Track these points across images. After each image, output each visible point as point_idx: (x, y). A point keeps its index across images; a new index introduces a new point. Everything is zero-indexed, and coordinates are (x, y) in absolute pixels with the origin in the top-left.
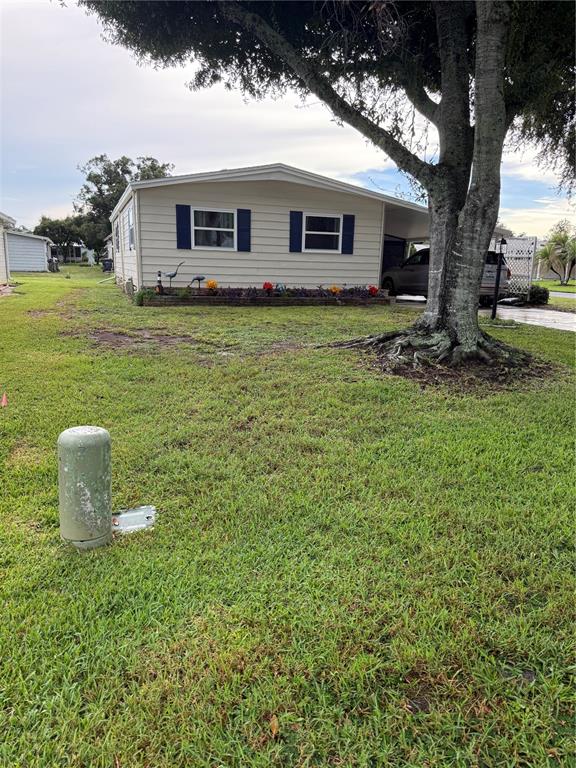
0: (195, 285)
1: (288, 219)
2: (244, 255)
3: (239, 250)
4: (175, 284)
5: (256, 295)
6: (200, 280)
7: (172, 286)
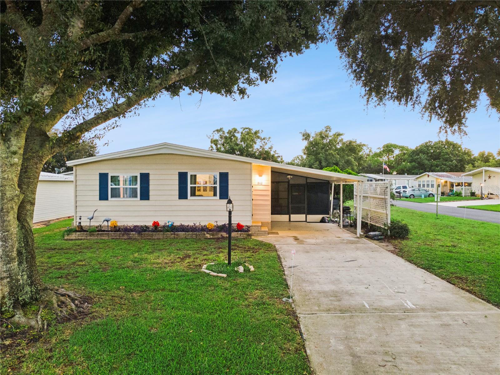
1: (177, 177)
2: (145, 202)
3: (141, 199)
4: (94, 223)
5: (145, 231)
6: (108, 221)
7: (92, 225)
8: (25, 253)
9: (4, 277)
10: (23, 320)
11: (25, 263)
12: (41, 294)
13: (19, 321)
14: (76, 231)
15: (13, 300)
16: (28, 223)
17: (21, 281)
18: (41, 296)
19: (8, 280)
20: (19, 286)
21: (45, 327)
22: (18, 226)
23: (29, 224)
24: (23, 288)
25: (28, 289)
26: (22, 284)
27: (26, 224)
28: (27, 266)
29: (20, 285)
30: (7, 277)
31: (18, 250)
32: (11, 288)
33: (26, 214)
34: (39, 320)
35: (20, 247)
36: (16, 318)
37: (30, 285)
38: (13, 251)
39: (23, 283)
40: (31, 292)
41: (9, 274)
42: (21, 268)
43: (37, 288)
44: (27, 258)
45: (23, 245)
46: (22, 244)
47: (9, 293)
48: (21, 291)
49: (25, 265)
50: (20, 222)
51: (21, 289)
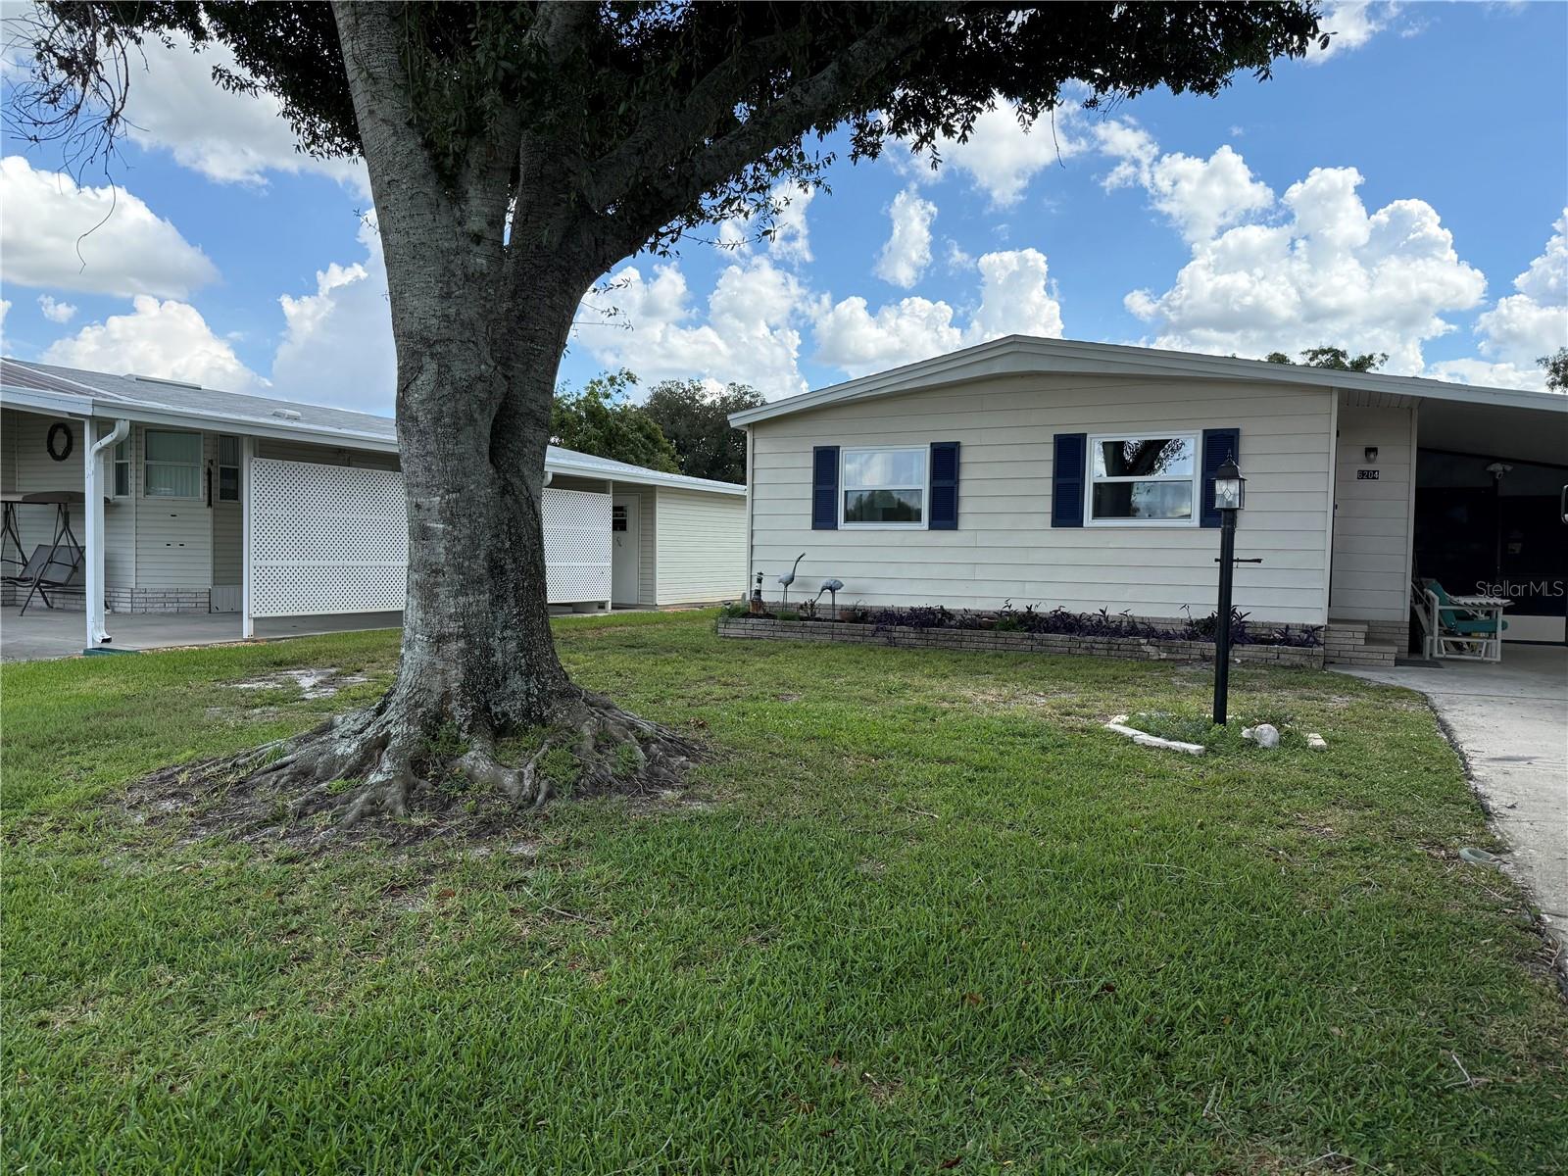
0: (826, 599)
1: (1049, 453)
2: (945, 537)
3: (932, 527)
4: (797, 597)
5: (940, 624)
6: (833, 590)
7: (790, 600)
8: (512, 570)
9: (450, 634)
10: (484, 767)
11: (512, 602)
12: (556, 705)
13: (473, 767)
14: (746, 615)
15: (473, 707)
16: (522, 478)
17: (499, 655)
18: (554, 714)
19: (462, 644)
20: (493, 669)
21: (540, 798)
22: (493, 483)
23: (524, 483)
24: (505, 679)
25: (516, 683)
26: (500, 664)
27: (516, 481)
28: (519, 614)
29: (495, 668)
30: (459, 637)
31: (490, 557)
32: (470, 671)
33: (520, 453)
34: (526, 776)
35: (500, 550)
36: (467, 760)
37: (527, 675)
38: (477, 557)
39: (505, 664)
40: (528, 694)
41: (464, 627)
42: (501, 616)
43: (545, 684)
44: (516, 588)
45: (507, 545)
46: (503, 543)
47: (462, 686)
48: (498, 686)
49: (510, 608)
50: (497, 472)
51: (497, 681)
